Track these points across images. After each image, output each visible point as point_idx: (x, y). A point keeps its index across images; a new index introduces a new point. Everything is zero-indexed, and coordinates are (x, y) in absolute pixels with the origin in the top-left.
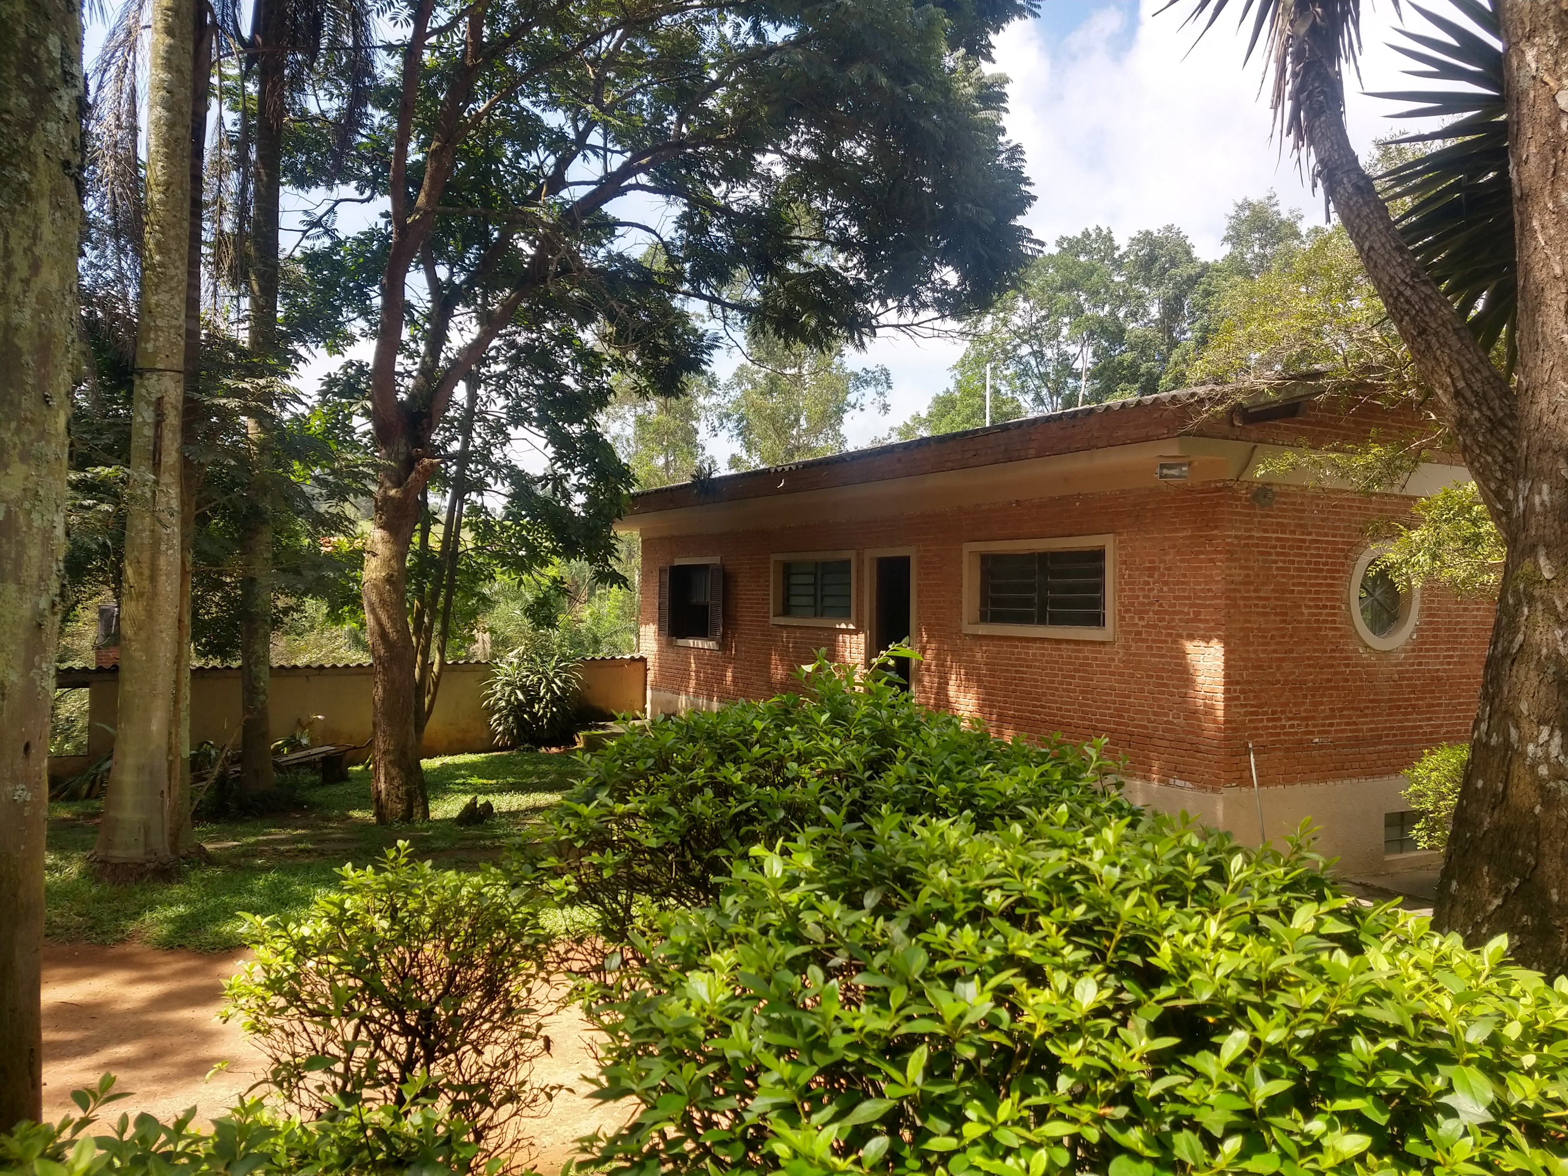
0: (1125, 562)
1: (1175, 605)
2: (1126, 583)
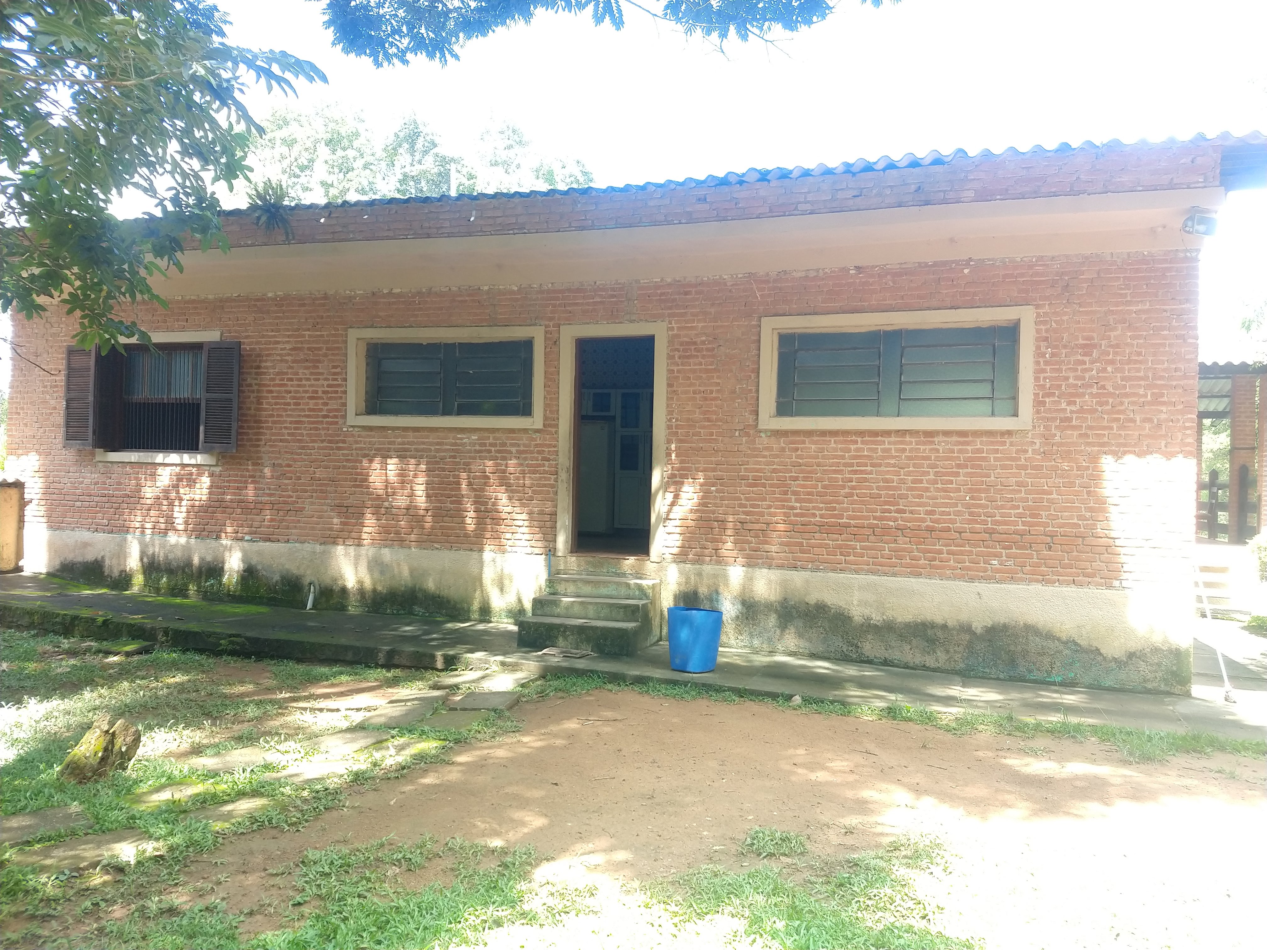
0: (1046, 339)
1: (1125, 387)
2: (1047, 363)
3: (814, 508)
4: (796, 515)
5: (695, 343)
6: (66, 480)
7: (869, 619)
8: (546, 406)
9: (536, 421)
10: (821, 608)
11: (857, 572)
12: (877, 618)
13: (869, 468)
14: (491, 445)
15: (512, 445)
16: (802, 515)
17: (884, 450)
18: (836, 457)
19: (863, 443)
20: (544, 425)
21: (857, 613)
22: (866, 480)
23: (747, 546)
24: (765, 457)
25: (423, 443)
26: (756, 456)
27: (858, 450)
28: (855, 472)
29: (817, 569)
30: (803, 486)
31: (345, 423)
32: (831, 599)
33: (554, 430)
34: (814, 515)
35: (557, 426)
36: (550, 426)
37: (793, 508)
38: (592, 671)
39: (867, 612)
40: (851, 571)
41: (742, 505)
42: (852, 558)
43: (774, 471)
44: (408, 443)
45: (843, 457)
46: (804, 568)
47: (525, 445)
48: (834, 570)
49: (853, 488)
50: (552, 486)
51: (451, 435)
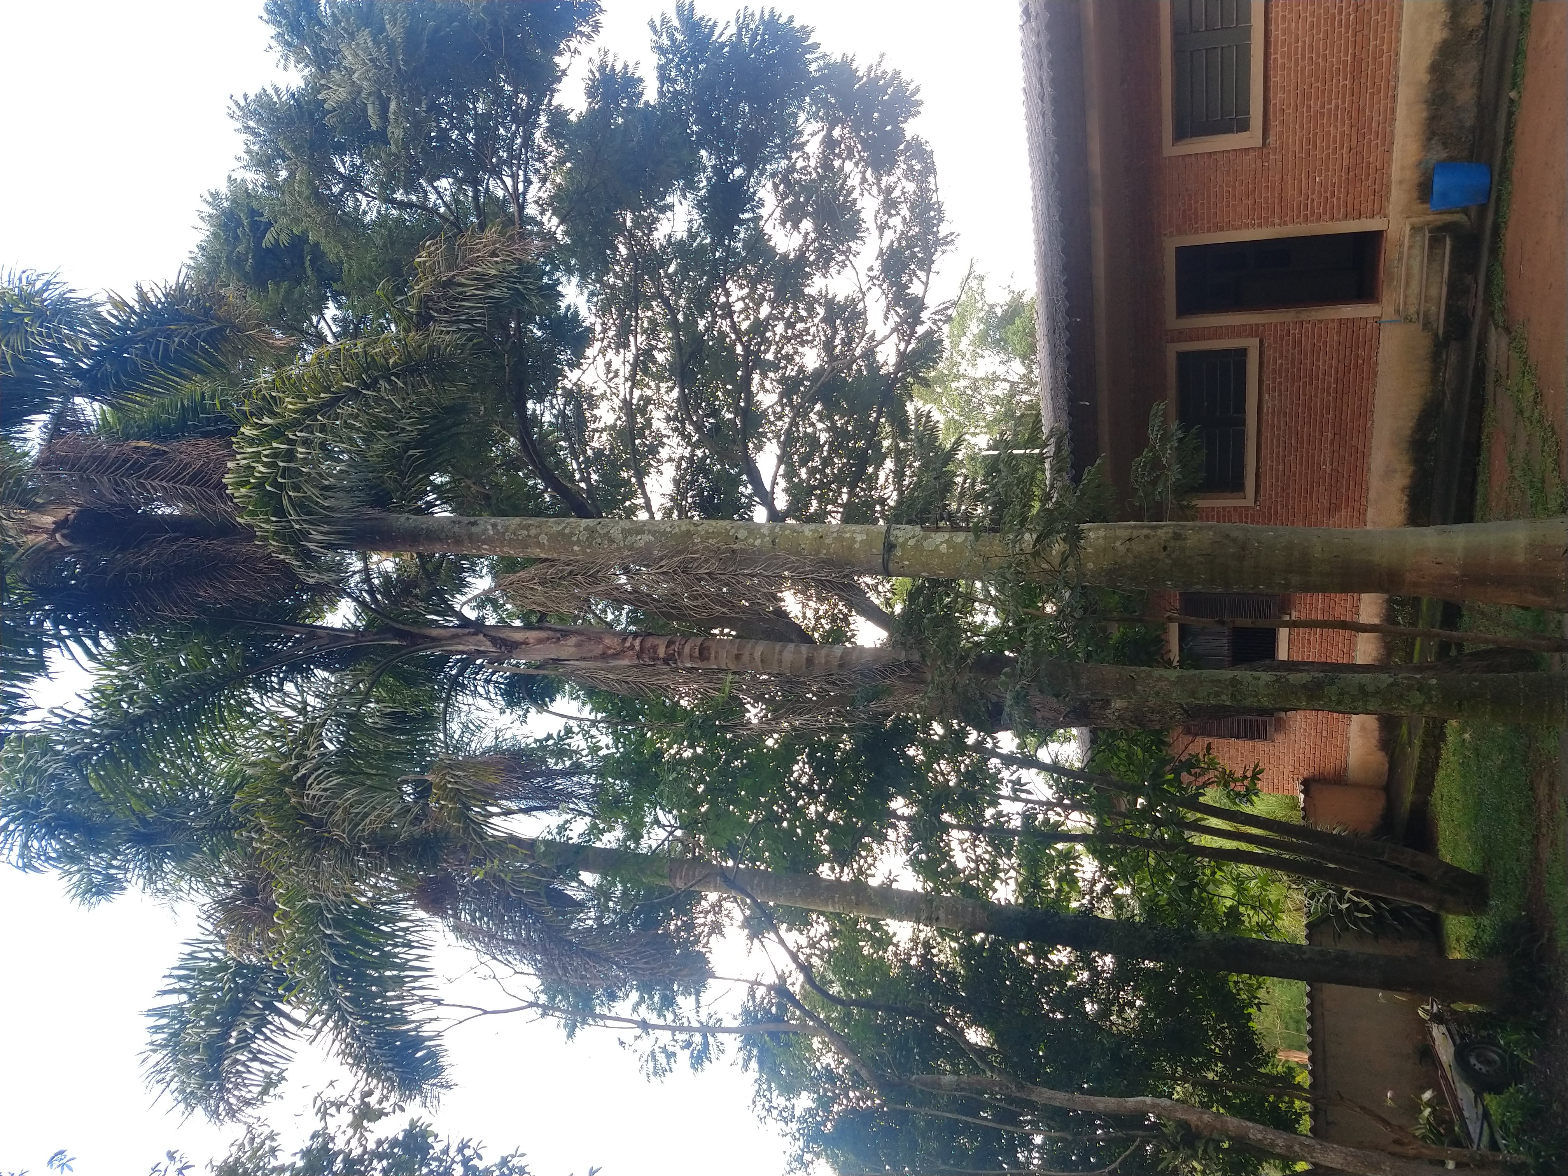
3: (1337, 87)
4: (1344, 102)
5: (1184, 211)
6: (1302, 744)
7: (1445, 24)
8: (1239, 336)
9: (1252, 344)
10: (1435, 69)
11: (1398, 41)
12: (1444, 17)
13: (1300, 44)
14: (1274, 382)
15: (1275, 363)
16: (1344, 97)
17: (1284, 34)
18: (1289, 75)
19: (1276, 53)
20: (1257, 336)
21: (1439, 35)
22: (1311, 46)
23: (1373, 143)
24: (1288, 137)
25: (1272, 441)
26: (1288, 145)
27: (1283, 57)
28: (1303, 56)
29: (1396, 77)
30: (1316, 99)
31: (1253, 508)
32: (1425, 61)
33: (1261, 328)
34: (1344, 86)
35: (1257, 325)
36: (1257, 331)
37: (1337, 107)
38: (1487, 273)
39: (1438, 26)
40: (1398, 47)
41: (1334, 153)
42: (1385, 47)
43: (1302, 128)
44: (1272, 453)
45: (1290, 68)
46: (1395, 89)
47: (1275, 352)
48: (1397, 61)
49: (1318, 56)
50: (1314, 325)
51: (1265, 418)
